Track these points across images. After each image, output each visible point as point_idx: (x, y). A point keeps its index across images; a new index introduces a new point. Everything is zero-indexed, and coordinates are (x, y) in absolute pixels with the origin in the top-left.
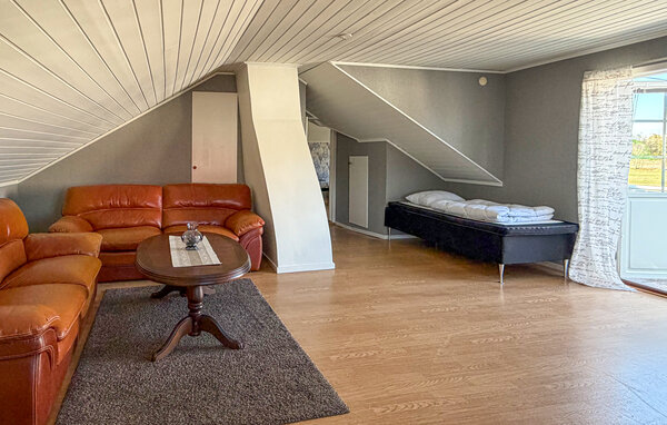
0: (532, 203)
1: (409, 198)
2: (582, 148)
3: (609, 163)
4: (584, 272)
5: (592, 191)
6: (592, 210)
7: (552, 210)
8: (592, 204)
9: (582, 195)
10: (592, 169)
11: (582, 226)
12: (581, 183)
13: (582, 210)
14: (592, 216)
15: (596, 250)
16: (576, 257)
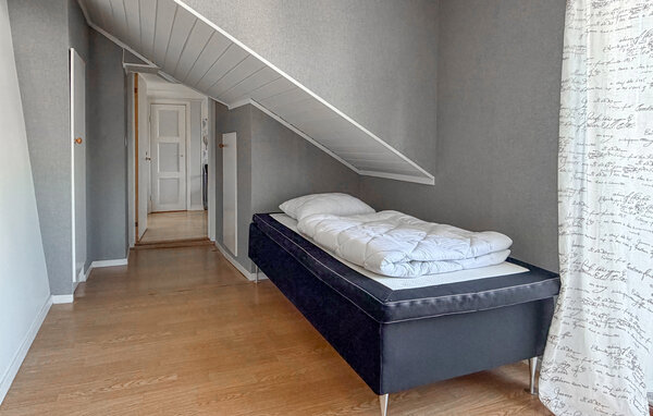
0: (472, 222)
1: (285, 207)
2: (569, 99)
3: (624, 133)
4: (571, 389)
5: (589, 198)
6: (587, 243)
7: (508, 241)
8: (588, 230)
9: (567, 209)
10: (589, 149)
11: (567, 280)
12: (566, 181)
13: (567, 244)
14: (588, 257)
15: (595, 337)
16: (554, 353)
